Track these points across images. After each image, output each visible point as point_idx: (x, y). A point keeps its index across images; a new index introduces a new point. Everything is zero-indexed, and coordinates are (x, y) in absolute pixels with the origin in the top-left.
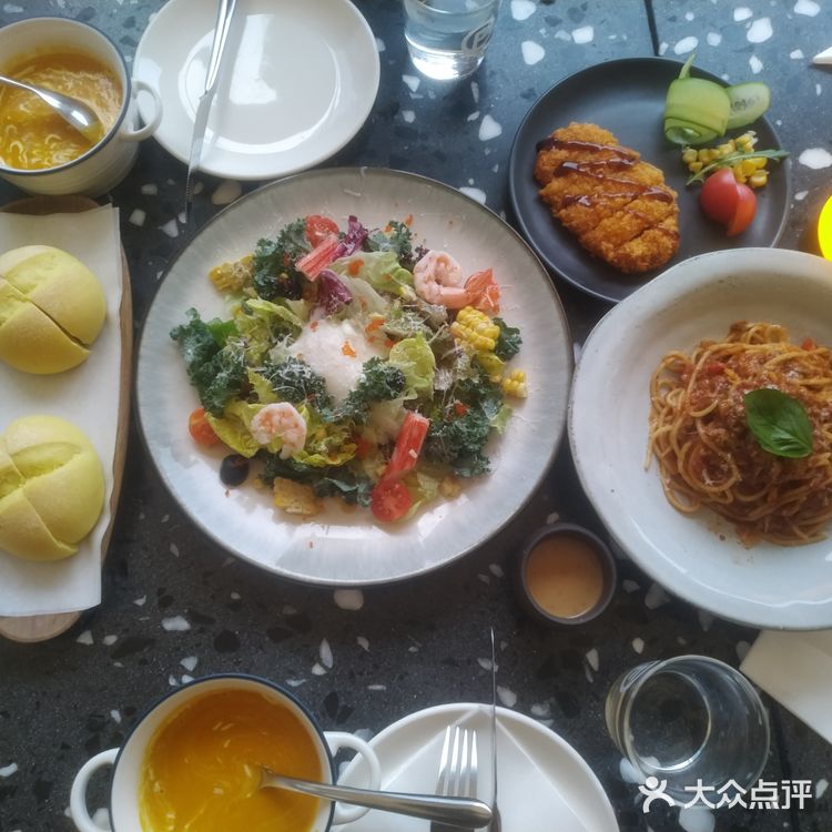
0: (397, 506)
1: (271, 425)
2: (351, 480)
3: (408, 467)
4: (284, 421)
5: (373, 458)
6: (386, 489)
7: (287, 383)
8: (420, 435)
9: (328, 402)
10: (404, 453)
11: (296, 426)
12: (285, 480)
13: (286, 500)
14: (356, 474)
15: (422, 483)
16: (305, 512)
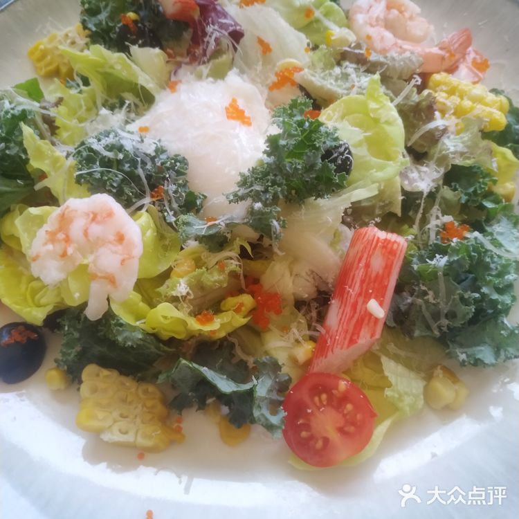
0: (341, 430)
1: (68, 240)
2: (241, 372)
3: (364, 339)
4: (96, 229)
5: (285, 329)
6: (317, 390)
7: (107, 163)
8: (388, 268)
9: (191, 204)
10: (354, 306)
11: (121, 238)
12: (105, 372)
13: (101, 415)
14: (251, 361)
15: (392, 379)
16: (142, 441)
